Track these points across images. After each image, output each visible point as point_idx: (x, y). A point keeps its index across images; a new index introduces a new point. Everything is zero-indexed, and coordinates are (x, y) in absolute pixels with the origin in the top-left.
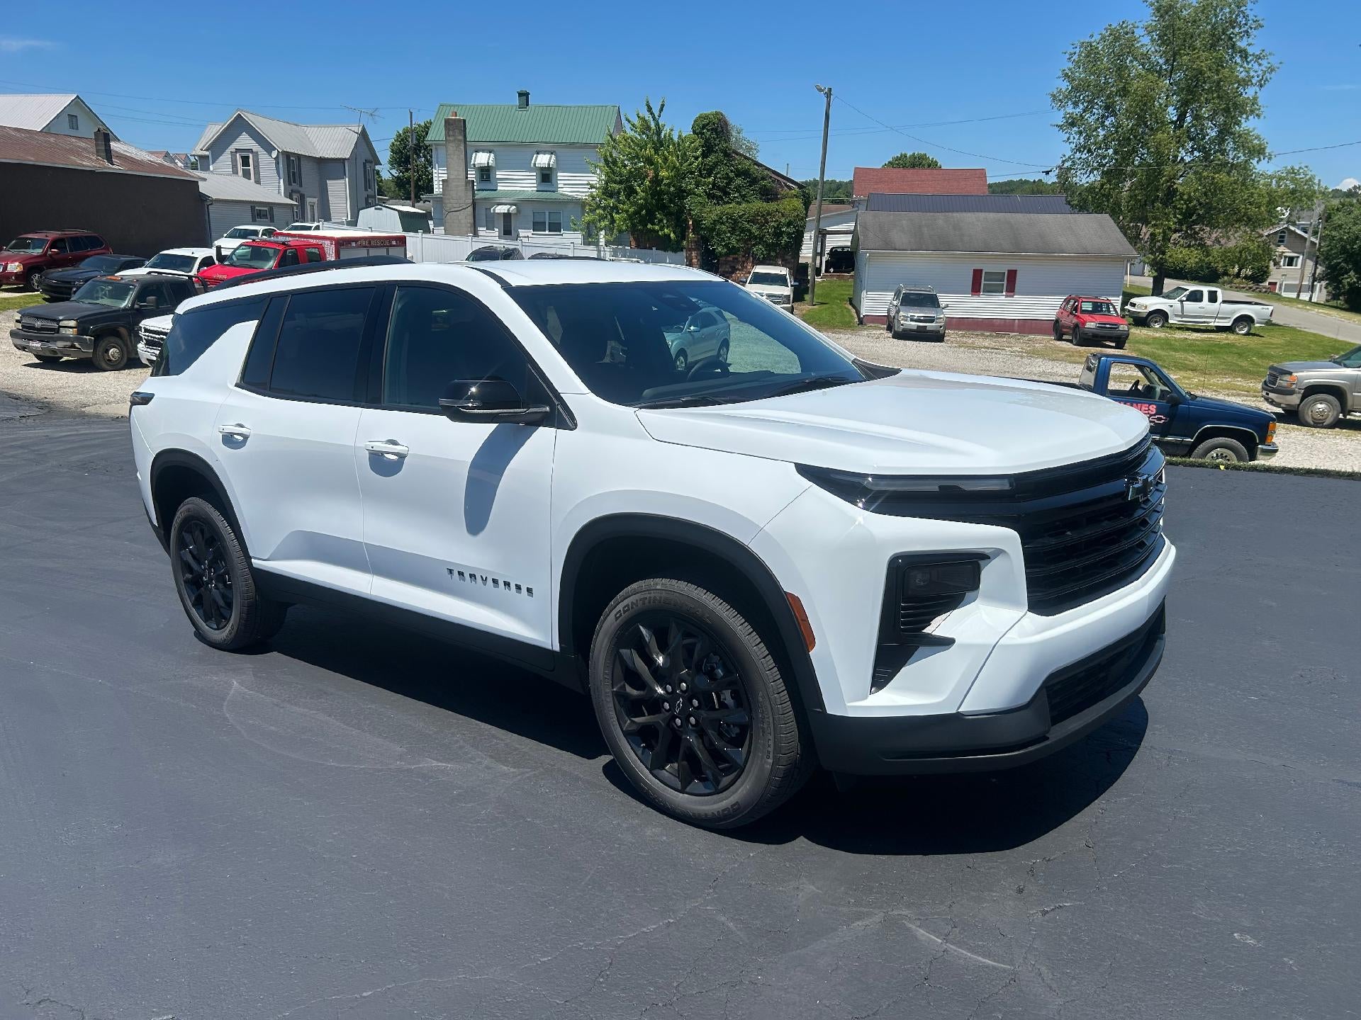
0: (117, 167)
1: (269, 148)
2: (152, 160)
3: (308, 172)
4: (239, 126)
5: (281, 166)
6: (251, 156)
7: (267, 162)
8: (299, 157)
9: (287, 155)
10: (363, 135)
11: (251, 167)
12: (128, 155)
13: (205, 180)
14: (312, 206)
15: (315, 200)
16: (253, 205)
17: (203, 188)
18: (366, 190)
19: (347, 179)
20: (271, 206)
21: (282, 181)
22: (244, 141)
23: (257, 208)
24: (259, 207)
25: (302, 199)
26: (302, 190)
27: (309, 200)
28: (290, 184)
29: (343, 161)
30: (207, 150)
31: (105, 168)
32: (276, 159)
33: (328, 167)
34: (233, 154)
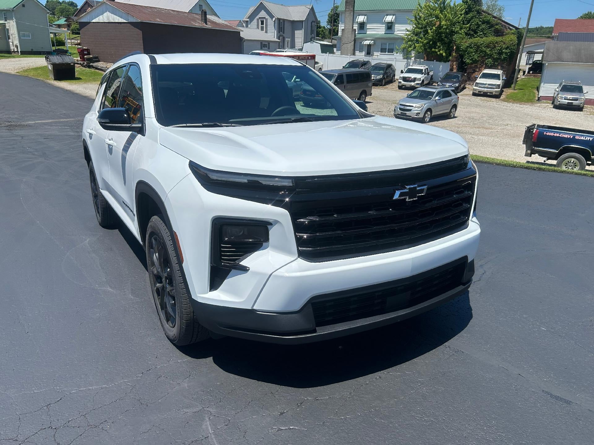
0: (209, 26)
1: (272, 16)
2: (223, 23)
3: (287, 26)
4: (261, 7)
5: (276, 24)
6: (265, 20)
7: (271, 23)
8: (284, 20)
9: (279, 20)
10: (312, 9)
11: (264, 25)
12: (215, 21)
13: (243, 31)
14: (288, 42)
15: (289, 39)
16: (261, 42)
17: (242, 35)
18: (311, 35)
19: (303, 30)
20: (269, 42)
21: (276, 31)
22: (263, 14)
23: (263, 43)
24: (264, 42)
25: (284, 38)
26: (284, 35)
27: (287, 39)
28: (279, 32)
29: (302, 21)
30: (248, 18)
31: (204, 26)
32: (275, 21)
33: (295, 25)
34: (258, 20)
